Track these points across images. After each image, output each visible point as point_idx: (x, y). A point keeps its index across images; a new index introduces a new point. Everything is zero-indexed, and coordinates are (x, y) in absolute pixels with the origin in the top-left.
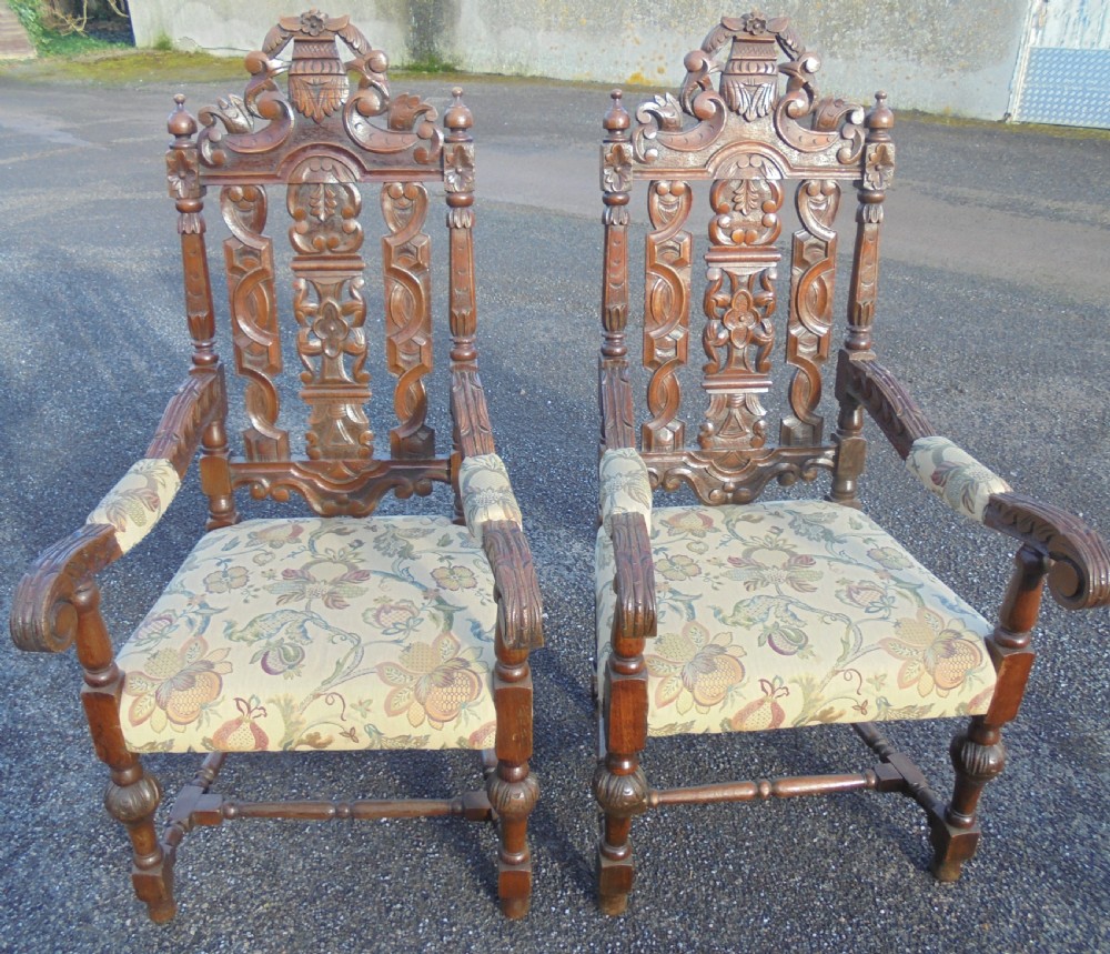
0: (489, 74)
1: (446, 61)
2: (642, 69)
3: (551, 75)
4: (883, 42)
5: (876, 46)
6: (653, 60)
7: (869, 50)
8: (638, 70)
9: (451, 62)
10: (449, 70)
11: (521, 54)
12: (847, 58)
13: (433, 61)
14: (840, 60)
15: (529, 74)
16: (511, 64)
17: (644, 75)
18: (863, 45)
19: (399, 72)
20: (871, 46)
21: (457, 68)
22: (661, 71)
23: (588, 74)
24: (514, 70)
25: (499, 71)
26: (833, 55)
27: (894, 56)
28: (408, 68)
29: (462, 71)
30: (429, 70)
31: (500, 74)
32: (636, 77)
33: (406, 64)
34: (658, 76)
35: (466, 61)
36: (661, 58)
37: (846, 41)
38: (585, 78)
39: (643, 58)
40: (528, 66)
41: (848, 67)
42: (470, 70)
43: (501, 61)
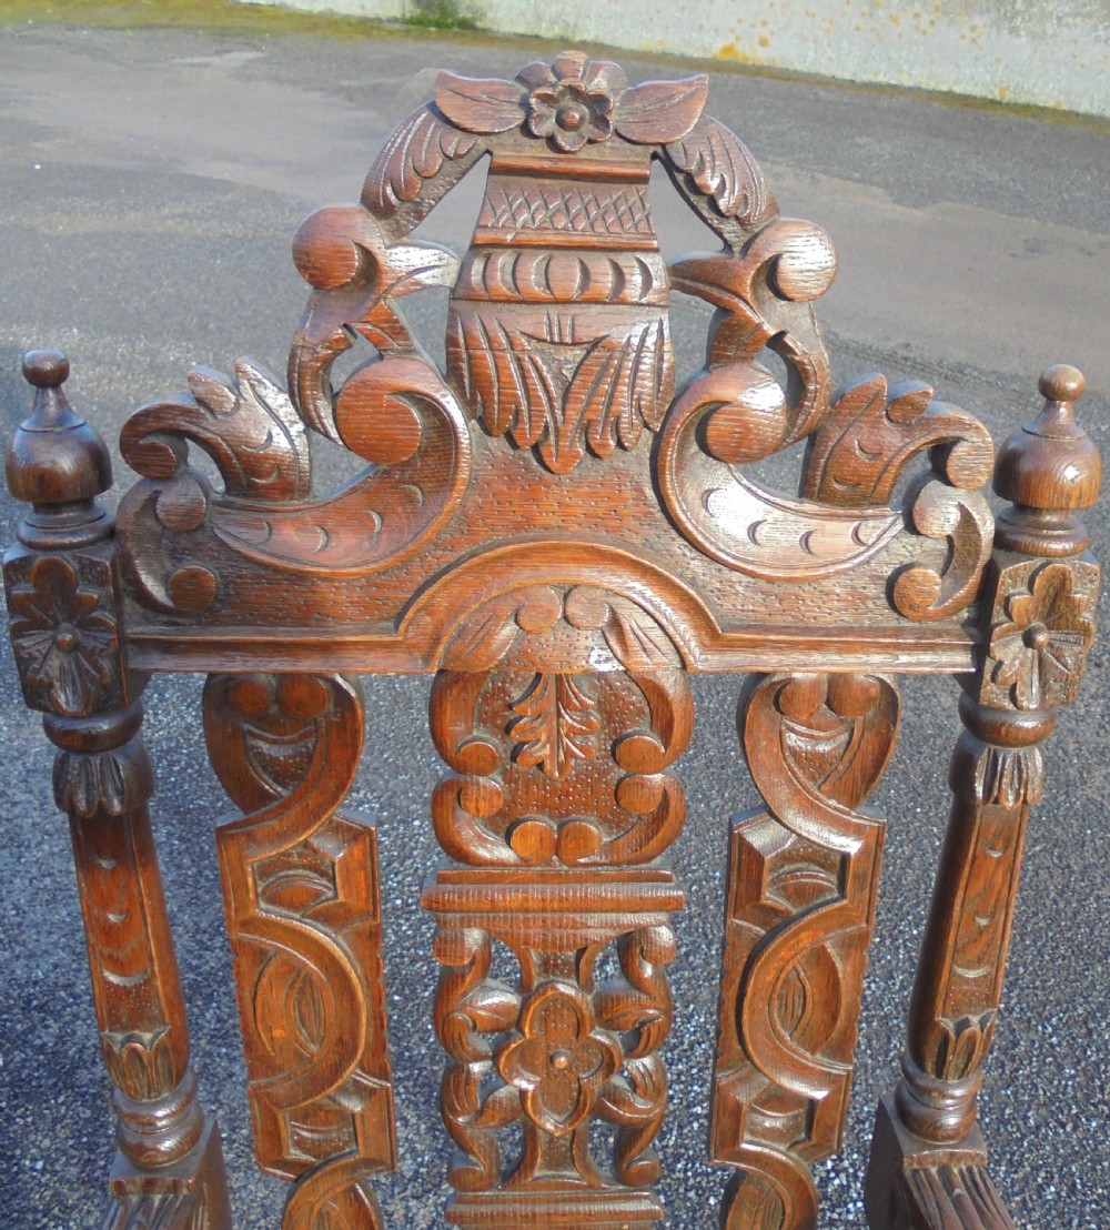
0: (523, 36)
1: (463, 14)
2: (737, 38)
3: (608, 41)
4: (1089, 15)
5: (1078, 20)
6: (754, 26)
7: (1068, 26)
8: (731, 40)
9: (469, 15)
10: (467, 26)
11: (568, 9)
12: (1033, 36)
13: (444, 12)
14: (1024, 39)
15: (577, 38)
16: (553, 23)
17: (739, 48)
18: (1059, 19)
19: (397, 26)
20: (1070, 20)
21: (479, 24)
22: (764, 43)
23: (660, 42)
24: (557, 31)
25: (536, 32)
26: (1014, 31)
27: (1103, 38)
28: (411, 22)
29: (484, 30)
30: (438, 25)
31: (537, 37)
32: (728, 49)
33: (408, 15)
34: (760, 49)
35: (491, 15)
36: (764, 23)
37: (1035, 10)
38: (656, 48)
39: (740, 21)
40: (576, 25)
41: (1035, 50)
42: (495, 27)
43: (539, 18)
